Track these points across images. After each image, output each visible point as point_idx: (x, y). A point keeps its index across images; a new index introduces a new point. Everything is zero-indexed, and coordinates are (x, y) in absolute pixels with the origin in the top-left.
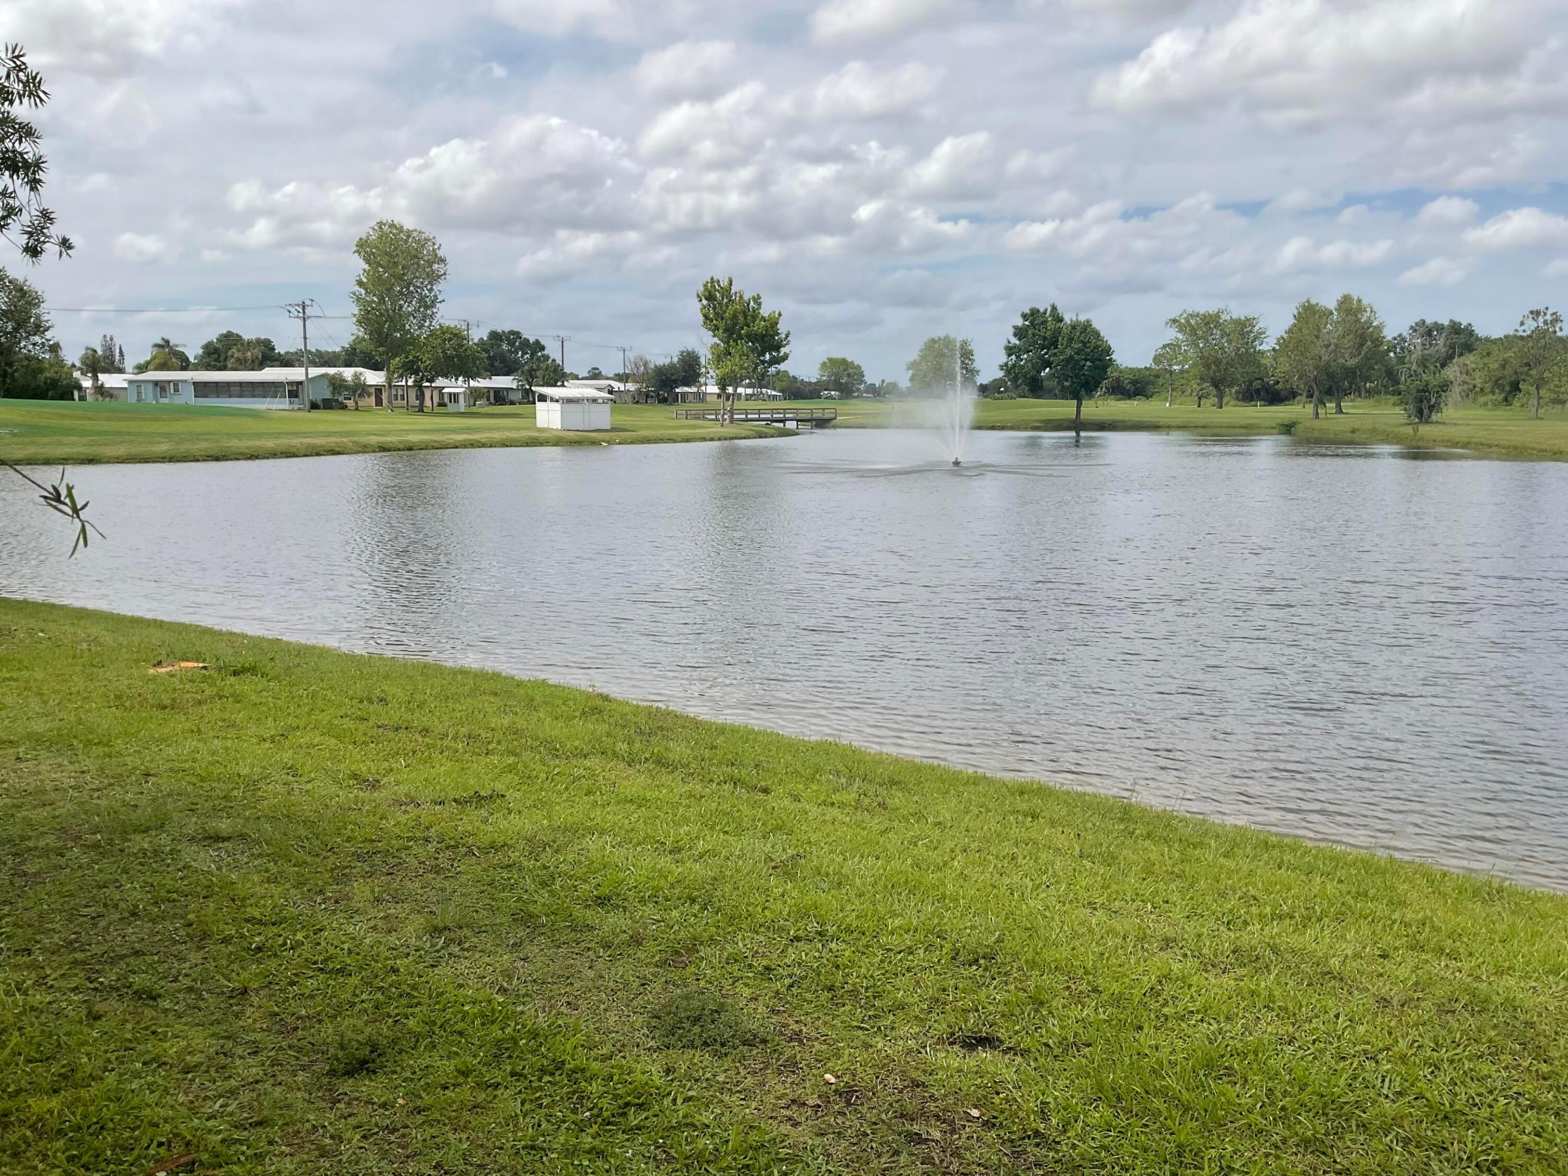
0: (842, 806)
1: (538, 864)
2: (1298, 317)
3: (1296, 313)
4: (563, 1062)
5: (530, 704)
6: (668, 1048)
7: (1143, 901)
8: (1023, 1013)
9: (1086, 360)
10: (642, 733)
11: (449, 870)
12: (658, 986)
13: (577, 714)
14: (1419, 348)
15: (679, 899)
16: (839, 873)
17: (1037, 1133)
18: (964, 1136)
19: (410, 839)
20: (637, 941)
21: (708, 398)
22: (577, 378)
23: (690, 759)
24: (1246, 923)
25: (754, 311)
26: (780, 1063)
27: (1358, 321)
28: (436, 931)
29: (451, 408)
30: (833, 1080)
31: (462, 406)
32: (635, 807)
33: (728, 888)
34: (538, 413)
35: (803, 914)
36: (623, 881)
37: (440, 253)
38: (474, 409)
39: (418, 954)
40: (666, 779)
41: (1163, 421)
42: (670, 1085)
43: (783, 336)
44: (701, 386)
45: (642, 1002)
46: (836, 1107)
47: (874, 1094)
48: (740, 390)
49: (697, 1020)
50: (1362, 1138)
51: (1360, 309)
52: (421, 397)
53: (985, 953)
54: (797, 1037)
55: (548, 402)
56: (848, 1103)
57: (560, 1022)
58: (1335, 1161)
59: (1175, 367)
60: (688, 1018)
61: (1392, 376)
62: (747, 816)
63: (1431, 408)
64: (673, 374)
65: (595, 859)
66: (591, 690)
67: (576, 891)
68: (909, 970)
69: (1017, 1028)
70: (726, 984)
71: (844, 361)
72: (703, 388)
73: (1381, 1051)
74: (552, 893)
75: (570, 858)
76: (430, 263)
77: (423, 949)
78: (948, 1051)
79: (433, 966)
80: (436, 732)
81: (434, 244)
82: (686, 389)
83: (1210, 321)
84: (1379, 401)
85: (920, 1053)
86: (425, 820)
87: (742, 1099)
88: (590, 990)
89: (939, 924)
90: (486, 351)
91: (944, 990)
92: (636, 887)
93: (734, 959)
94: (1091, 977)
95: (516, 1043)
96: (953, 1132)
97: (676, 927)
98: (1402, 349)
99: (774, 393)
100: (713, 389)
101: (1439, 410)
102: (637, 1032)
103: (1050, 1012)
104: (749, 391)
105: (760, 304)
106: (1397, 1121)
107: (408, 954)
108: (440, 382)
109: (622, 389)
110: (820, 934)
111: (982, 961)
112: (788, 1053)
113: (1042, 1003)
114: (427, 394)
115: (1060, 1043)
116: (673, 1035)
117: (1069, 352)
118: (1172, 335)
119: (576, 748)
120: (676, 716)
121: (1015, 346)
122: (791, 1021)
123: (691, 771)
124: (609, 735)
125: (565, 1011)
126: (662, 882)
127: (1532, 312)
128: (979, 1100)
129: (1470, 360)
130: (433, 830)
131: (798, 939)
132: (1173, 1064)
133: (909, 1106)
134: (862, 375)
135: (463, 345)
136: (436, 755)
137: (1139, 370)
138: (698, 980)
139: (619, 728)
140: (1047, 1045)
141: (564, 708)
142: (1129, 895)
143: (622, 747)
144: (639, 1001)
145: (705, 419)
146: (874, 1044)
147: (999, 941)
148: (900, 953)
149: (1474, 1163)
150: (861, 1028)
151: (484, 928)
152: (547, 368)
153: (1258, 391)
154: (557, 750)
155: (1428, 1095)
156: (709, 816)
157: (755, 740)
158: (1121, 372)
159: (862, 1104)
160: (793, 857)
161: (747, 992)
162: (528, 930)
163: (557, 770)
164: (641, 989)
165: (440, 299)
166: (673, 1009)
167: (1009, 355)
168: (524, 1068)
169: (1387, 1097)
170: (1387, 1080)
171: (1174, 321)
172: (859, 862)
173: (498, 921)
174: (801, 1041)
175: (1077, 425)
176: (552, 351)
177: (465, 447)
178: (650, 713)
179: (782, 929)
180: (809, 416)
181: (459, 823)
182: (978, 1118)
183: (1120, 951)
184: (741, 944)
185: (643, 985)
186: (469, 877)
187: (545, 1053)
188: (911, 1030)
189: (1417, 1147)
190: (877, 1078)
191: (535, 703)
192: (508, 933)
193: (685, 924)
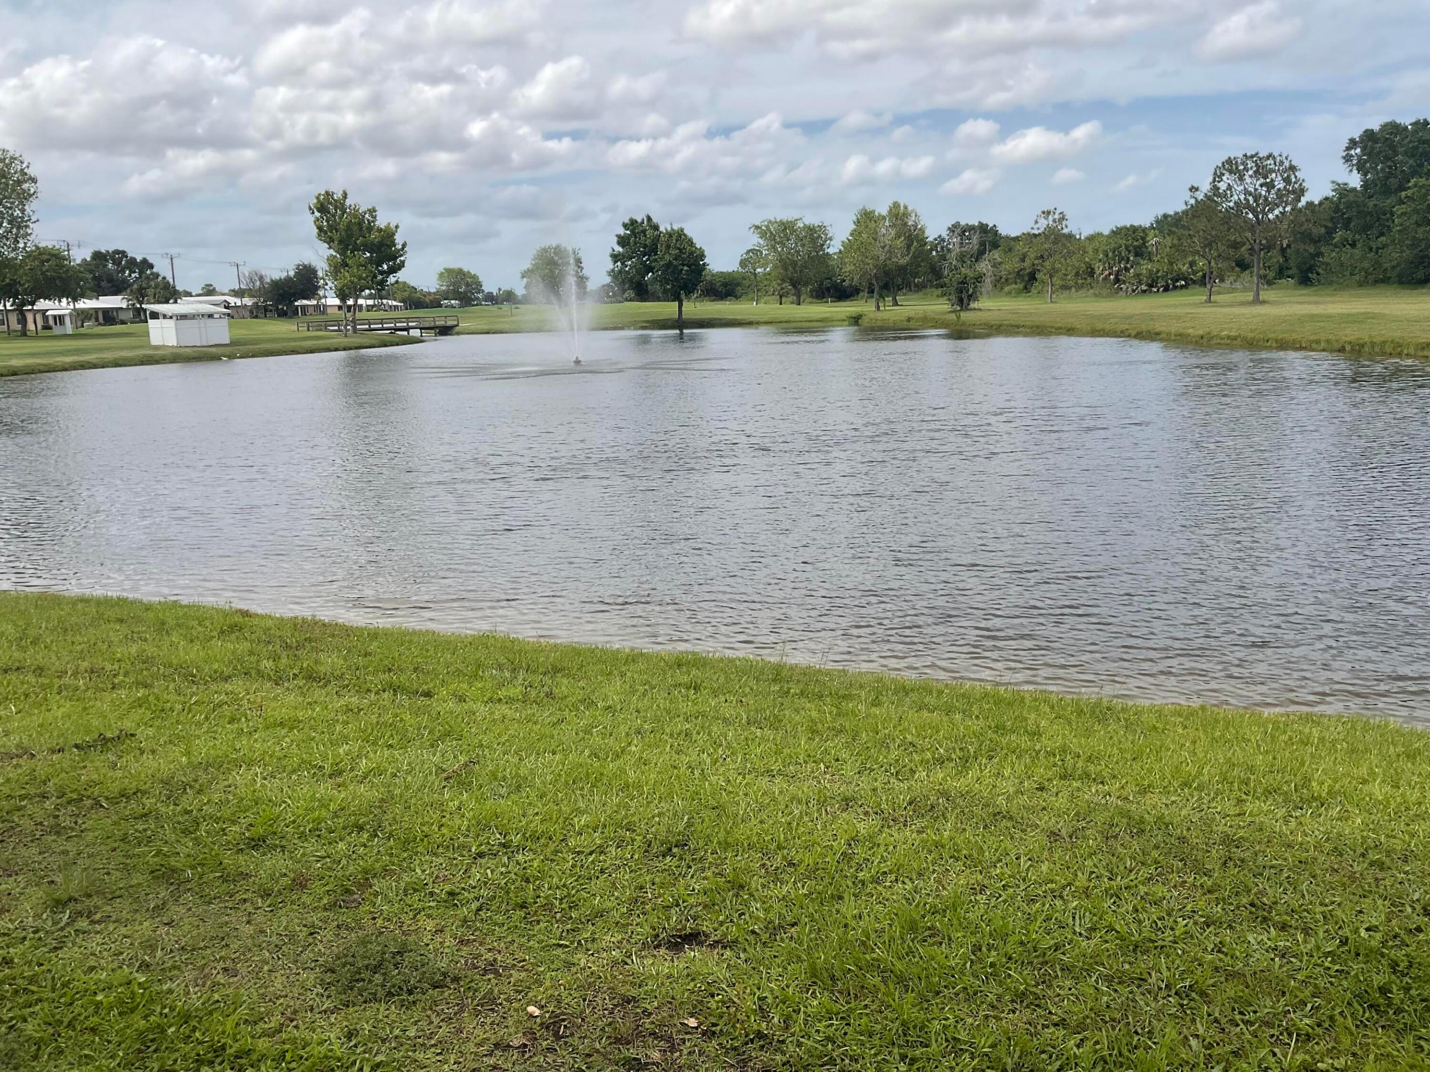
0: (510, 701)
1: (179, 808)
2: (858, 222)
3: (855, 218)
4: (223, 1048)
5: (161, 627)
6: (348, 1006)
7: (814, 762)
8: (724, 900)
9: (683, 265)
10: (288, 647)
11: (72, 829)
12: (328, 934)
13: (215, 634)
14: (957, 246)
15: (344, 828)
16: (518, 775)
17: (760, 1035)
18: (685, 1052)
19: (22, 798)
20: (300, 883)
21: (329, 311)
22: (189, 294)
23: (344, 670)
24: (913, 772)
25: (369, 222)
26: (475, 1002)
27: (905, 224)
28: (59, 904)
29: (57, 330)
30: (538, 1012)
31: (69, 328)
32: (286, 730)
33: (398, 809)
34: (151, 331)
35: (482, 826)
36: (279, 816)
37: (31, 172)
38: (82, 331)
39: (37, 936)
40: (318, 694)
41: (753, 318)
42: (354, 1053)
43: (400, 247)
44: (320, 298)
45: (311, 955)
46: (545, 1043)
47: (583, 1020)
48: (361, 301)
49: (376, 969)
50: (1068, 983)
51: (906, 214)
52: (23, 321)
53: (678, 841)
54: (491, 968)
55: (161, 320)
56: (557, 1037)
57: (216, 997)
58: (1050, 1013)
59: (759, 270)
60: (367, 967)
61: (936, 272)
62: (411, 726)
63: (970, 297)
64: (290, 288)
65: (244, 796)
66: (227, 607)
67: (226, 835)
68: (602, 871)
69: (721, 918)
70: (407, 919)
71: (460, 272)
72: (323, 301)
73: (1064, 888)
74: (197, 841)
75: (216, 797)
76: (19, 183)
77: (43, 929)
78: (654, 956)
79: (56, 948)
80: (53, 669)
81: (22, 163)
82: (305, 302)
83: (787, 227)
84: (925, 294)
85: (626, 964)
86: (41, 773)
87: (438, 1054)
88: (250, 950)
89: (626, 816)
90: (91, 272)
91: (641, 888)
92: (294, 822)
93: (415, 888)
94: (785, 851)
95: (163, 1031)
96: (673, 1049)
97: (344, 862)
98: (942, 248)
99: (395, 303)
100: (333, 301)
101: (976, 299)
102: (309, 993)
103: (751, 895)
104: (370, 302)
105: (375, 217)
106: (1096, 959)
107: (25, 938)
108: (42, 304)
109: (239, 304)
110: (504, 846)
111: (675, 850)
112: (484, 988)
113: (742, 887)
114: (30, 317)
115: (766, 928)
116: (352, 989)
117: (667, 257)
118: (754, 241)
119: (216, 672)
120: (324, 625)
121: (619, 254)
122: (482, 950)
123: (346, 682)
124: (251, 653)
125: (222, 981)
126: (324, 813)
127: (1043, 212)
128: (695, 1007)
129: (996, 255)
130: (51, 784)
131: (481, 855)
132: (879, 933)
133: (623, 1030)
134: (479, 284)
135: (64, 266)
136: (53, 698)
137: (729, 274)
138: (374, 919)
139: (262, 645)
140: (753, 932)
141: (200, 629)
142: (801, 757)
143: (267, 665)
144: (308, 955)
145: (326, 330)
146: (576, 961)
147: (689, 825)
148: (591, 853)
149: (1173, 991)
150: (561, 946)
151: (118, 893)
152: (156, 287)
153: (828, 289)
154: (194, 676)
155: (1118, 928)
156: (369, 731)
157: (410, 642)
158: (713, 275)
159: (572, 1035)
160: (466, 765)
161: (430, 925)
162: (172, 888)
163: (194, 699)
164: (311, 940)
165: (34, 219)
166: (351, 960)
167: (615, 262)
168: (176, 1061)
169: (1080, 934)
170: (1077, 917)
171: (757, 227)
172: (536, 760)
173: (134, 882)
174: (496, 972)
175: (680, 324)
176: (162, 268)
177: (75, 369)
178: (295, 625)
179: (462, 847)
180: (432, 324)
181: (83, 772)
182: (696, 1028)
183: (806, 819)
184: (418, 871)
185: (311, 934)
186: (96, 834)
187: (201, 1038)
188: (613, 939)
189: (1119, 983)
190: (584, 1000)
191: (166, 627)
192: (147, 895)
193: (354, 856)
